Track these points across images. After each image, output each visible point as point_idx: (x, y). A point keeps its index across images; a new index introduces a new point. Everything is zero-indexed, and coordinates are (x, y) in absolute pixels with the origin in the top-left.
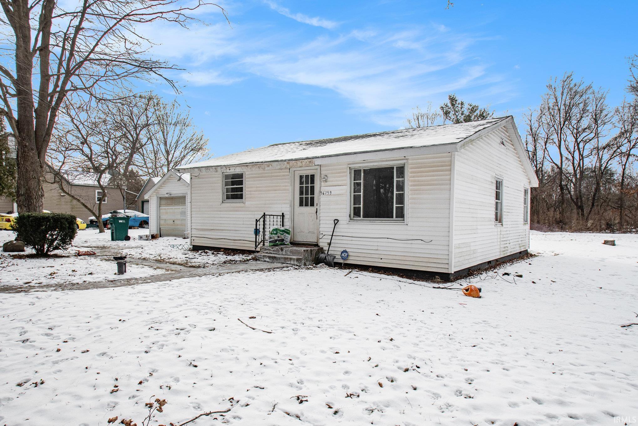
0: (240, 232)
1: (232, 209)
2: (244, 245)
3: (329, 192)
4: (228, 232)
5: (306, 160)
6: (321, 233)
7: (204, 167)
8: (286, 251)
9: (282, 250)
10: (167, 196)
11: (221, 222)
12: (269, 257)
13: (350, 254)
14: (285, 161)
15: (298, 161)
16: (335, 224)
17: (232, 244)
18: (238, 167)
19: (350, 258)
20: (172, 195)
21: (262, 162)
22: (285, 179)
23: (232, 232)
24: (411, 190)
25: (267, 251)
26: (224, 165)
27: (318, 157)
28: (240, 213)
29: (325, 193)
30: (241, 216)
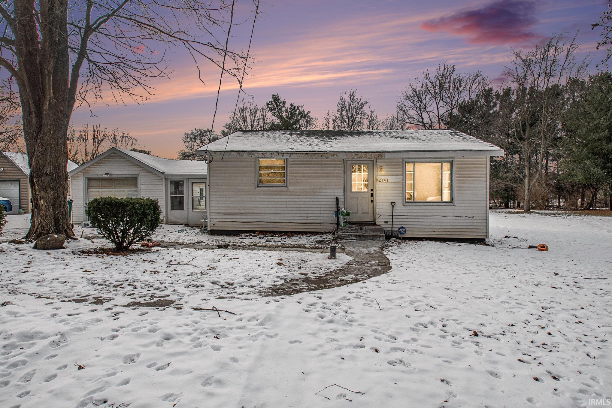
0: (282, 215)
1: (271, 193)
2: (287, 227)
3: (386, 180)
4: (263, 215)
5: (376, 153)
6: (378, 213)
7: (246, 151)
8: (365, 230)
9: (361, 229)
10: (106, 176)
11: (257, 206)
12: (356, 236)
13: (407, 229)
14: (354, 152)
15: (367, 154)
16: (393, 206)
17: (271, 226)
18: (295, 155)
19: (407, 232)
20: (113, 176)
21: (326, 152)
22: (338, 167)
23: (270, 215)
24: (457, 181)
25: (343, 231)
26: (276, 152)
27: (389, 152)
28: (281, 197)
29: (381, 181)
30: (283, 200)
